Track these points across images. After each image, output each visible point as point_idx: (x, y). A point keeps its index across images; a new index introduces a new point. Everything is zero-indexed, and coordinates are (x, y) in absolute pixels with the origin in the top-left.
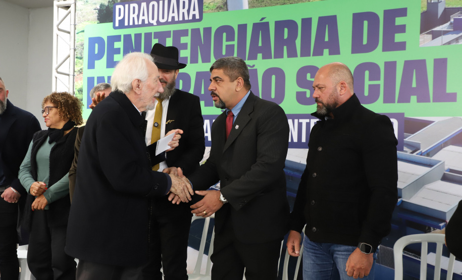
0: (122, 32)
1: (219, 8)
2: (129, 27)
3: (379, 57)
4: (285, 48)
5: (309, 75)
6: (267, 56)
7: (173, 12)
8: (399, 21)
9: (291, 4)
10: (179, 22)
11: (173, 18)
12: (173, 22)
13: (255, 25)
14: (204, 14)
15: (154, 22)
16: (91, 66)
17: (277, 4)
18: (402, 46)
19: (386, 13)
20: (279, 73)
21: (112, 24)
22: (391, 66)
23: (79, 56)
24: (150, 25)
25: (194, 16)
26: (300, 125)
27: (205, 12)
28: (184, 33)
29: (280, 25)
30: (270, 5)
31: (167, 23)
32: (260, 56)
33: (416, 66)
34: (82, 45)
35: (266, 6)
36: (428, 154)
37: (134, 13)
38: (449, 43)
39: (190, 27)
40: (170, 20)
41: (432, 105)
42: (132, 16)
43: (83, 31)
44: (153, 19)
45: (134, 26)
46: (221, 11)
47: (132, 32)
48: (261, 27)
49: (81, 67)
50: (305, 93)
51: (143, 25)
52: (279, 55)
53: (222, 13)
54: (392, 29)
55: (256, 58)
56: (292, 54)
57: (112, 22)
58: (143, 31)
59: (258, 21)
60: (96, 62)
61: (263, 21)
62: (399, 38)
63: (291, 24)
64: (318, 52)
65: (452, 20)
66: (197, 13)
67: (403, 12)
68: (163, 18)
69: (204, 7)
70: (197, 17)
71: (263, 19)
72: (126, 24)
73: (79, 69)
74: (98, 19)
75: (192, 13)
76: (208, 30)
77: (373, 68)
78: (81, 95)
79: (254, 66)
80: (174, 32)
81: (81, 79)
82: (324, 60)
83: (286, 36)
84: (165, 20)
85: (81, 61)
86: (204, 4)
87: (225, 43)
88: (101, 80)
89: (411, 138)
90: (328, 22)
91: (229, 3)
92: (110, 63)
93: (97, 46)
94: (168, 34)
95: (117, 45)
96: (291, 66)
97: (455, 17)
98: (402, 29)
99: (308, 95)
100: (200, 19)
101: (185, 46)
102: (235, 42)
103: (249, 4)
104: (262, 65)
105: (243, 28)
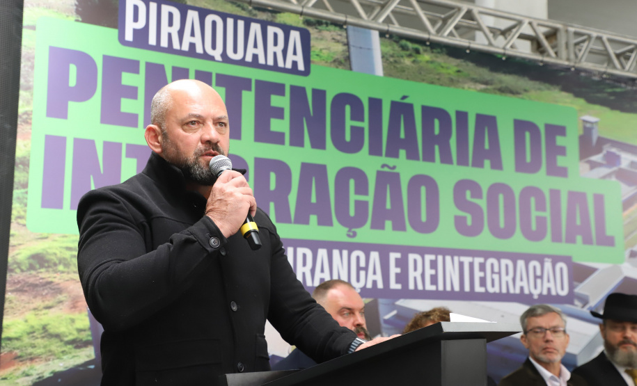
0: (143, 56)
1: (338, 63)
2: (158, 48)
3: (542, 180)
4: (437, 148)
5: (468, 193)
6: (412, 155)
7: (255, 46)
8: (560, 141)
9: (441, 85)
10: (265, 67)
11: (255, 57)
12: (255, 63)
13: (394, 105)
14: (312, 66)
15: (217, 55)
17: (423, 80)
18: (563, 172)
19: (548, 127)
20: (430, 183)
21: (115, 32)
24: (205, 56)
25: (295, 63)
26: (461, 264)
27: (314, 62)
28: (279, 89)
29: (429, 112)
30: (414, 79)
31: (242, 62)
32: (402, 153)
33: (577, 198)
35: (408, 79)
37: (171, 24)
38: (604, 177)
39: (289, 80)
40: (249, 59)
41: (595, 249)
42: (165, 29)
43: (33, 28)
44: (214, 47)
45: (170, 50)
46: (340, 67)
48: (402, 109)
50: (465, 218)
51: (192, 51)
52: (429, 157)
53: (341, 72)
54: (555, 151)
55: (396, 156)
56: (446, 159)
57: (115, 27)
58: (192, 64)
59: (398, 99)
60: (73, 106)
61: (406, 101)
63: (441, 114)
64: (478, 163)
65: (604, 152)
66: (299, 58)
67: (561, 130)
68: (235, 51)
69: (312, 53)
70: (301, 67)
71: (404, 97)
72: (152, 41)
74: (78, 12)
75: (290, 57)
76: (319, 95)
77: (537, 193)
78: (26, 174)
79: (394, 167)
80: (258, 82)
81: (25, 137)
82: (485, 176)
83: (437, 131)
84: (239, 56)
86: (312, 49)
87: (349, 123)
88: (84, 146)
89: (581, 289)
90: (487, 123)
91: (353, 59)
92: (111, 114)
93: (73, 69)
94: (245, 83)
95: (128, 79)
96: (446, 175)
97: (607, 148)
98: (562, 151)
99: (469, 222)
100: (306, 72)
101: (279, 113)
102: (365, 125)
103: (384, 69)
104: (406, 168)
105: (376, 104)
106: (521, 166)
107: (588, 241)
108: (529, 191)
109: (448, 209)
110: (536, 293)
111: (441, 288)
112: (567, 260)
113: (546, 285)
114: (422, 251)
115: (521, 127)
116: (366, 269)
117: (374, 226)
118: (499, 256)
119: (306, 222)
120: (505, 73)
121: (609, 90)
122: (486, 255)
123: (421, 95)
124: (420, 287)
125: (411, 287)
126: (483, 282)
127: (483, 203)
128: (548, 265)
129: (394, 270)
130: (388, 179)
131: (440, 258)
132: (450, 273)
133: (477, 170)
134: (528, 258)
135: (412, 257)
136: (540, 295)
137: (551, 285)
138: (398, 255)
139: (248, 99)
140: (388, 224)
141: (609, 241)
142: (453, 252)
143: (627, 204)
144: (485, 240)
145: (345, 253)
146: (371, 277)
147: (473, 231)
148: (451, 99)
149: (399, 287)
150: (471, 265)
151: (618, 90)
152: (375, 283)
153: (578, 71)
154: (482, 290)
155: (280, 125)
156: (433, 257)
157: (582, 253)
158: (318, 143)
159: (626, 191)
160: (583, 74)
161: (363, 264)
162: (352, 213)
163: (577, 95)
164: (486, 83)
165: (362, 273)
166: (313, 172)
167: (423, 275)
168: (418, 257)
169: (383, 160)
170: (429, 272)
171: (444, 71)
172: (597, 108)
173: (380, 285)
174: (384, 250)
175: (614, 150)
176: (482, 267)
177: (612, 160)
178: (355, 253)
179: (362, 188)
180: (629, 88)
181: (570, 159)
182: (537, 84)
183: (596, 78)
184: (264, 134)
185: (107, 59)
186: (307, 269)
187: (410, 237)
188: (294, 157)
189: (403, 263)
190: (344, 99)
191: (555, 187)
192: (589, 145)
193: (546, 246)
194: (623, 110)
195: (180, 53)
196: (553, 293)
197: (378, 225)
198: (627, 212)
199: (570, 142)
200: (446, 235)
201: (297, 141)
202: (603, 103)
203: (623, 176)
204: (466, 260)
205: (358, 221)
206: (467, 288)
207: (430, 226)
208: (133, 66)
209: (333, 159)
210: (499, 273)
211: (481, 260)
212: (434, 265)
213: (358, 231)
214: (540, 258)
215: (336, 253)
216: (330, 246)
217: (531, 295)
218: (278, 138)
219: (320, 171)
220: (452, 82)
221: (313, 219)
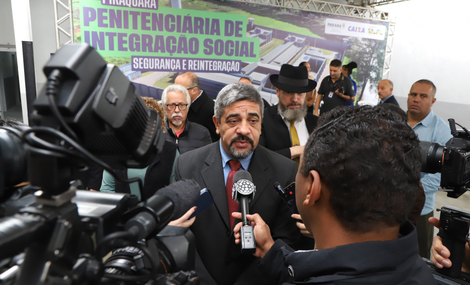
0: (108, 8)
1: (167, 5)
2: (112, 5)
3: (233, 38)
4: (199, 29)
5: (208, 43)
6: (191, 32)
7: (141, 2)
8: (240, 26)
9: (201, 10)
10: (144, 8)
11: (141, 5)
12: (141, 7)
13: (185, 17)
14: (159, 7)
15: (129, 5)
16: (86, 24)
17: (195, 9)
18: (241, 36)
19: (236, 22)
20: (197, 41)
22: (237, 42)
23: (76, 17)
24: (126, 6)
25: (153, 6)
26: (205, 63)
28: (148, 14)
29: (197, 19)
30: (192, 9)
31: (137, 7)
32: (187, 31)
33: (245, 43)
34: (78, 11)
35: (190, 9)
36: (248, 75)
38: (254, 37)
39: (151, 12)
40: (139, 6)
41: (249, 58)
43: (78, 2)
44: (128, 3)
45: (116, 5)
47: (116, 9)
48: (188, 18)
49: (79, 24)
50: (207, 50)
51: (122, 5)
52: (196, 32)
53: (169, 8)
54: (238, 29)
55: (185, 32)
56: (202, 32)
58: (123, 9)
59: (186, 15)
60: (90, 23)
62: (240, 32)
63: (201, 19)
64: (212, 33)
66: (155, 5)
67: (241, 23)
68: (135, 4)
69: (159, 3)
70: (155, 7)
71: (188, 15)
72: (111, 3)
73: (77, 25)
75: (152, 5)
76: (161, 15)
77: (231, 42)
78: (80, 41)
79: (185, 36)
80: (142, 13)
81: (79, 31)
82: (214, 38)
83: (199, 24)
85: (78, 20)
87: (170, 23)
88: (94, 33)
89: (243, 69)
90: (216, 21)
91: (172, 4)
92: (101, 24)
93: (90, 13)
94: (138, 13)
95: (104, 14)
96: (201, 38)
97: (256, 28)
98: (241, 29)
99: (208, 51)
100: (157, 9)
101: (149, 21)
102: (176, 23)
103: (182, 6)
104: (188, 36)
105: (179, 17)
106: (227, 34)
107: (247, 56)
108: (228, 42)
109: (202, 47)
110: (228, 71)
111: (198, 69)
112: (240, 61)
113: (232, 68)
114: (193, 59)
115: (227, 22)
116: (175, 64)
117: (178, 53)
118: (217, 60)
119: (157, 52)
120: (223, 5)
121: (259, 10)
122: (213, 60)
123: (194, 14)
124: (192, 69)
125: (189, 69)
126: (212, 68)
127: (213, 45)
128: (233, 63)
129: (184, 65)
130: (183, 39)
131: (198, 61)
132: (202, 65)
133: (212, 36)
134: (227, 61)
135: (189, 61)
136: (230, 71)
137: (234, 68)
138: (185, 60)
139: (139, 18)
140: (183, 52)
141: (254, 56)
142: (203, 59)
143: (261, 45)
144: (214, 56)
145: (169, 60)
146: (177, 66)
147: (210, 53)
148: (203, 15)
149: (185, 69)
150: (208, 63)
151: (262, 10)
152: (178, 68)
153: (248, 4)
154: (211, 70)
155: (149, 25)
156: (196, 61)
157: (244, 59)
158: (161, 29)
159: (262, 41)
160: (250, 5)
161: (174, 63)
162: (171, 49)
163: (247, 12)
164: (216, 9)
165: (174, 65)
166: (159, 38)
167: (193, 66)
168: (192, 61)
169: (181, 33)
170: (195, 65)
171: (202, 6)
172: (254, 15)
173: (180, 68)
174: (181, 59)
175: (259, 29)
176: (212, 64)
177: (258, 31)
178: (172, 60)
179: (174, 42)
180: (266, 9)
181: (244, 32)
182: (234, 9)
183: (255, 6)
184: (144, 27)
185: (98, 9)
186: (158, 64)
187: (189, 55)
188: (153, 34)
189: (187, 63)
190: (168, 16)
191: (237, 40)
192: (250, 27)
193: (233, 57)
194: (263, 16)
195: (119, 6)
196: (234, 70)
197: (179, 52)
198: (261, 47)
199: (244, 27)
200: (201, 54)
201: (154, 29)
202: (256, 14)
203: (261, 37)
204: (207, 62)
205: (174, 51)
206: (207, 69)
207: (196, 52)
208: (105, 11)
209: (165, 34)
210: (217, 65)
211: (212, 61)
212: (196, 63)
213: (173, 54)
214: (231, 61)
215: (166, 60)
216: (165, 58)
217: (227, 71)
218: (148, 29)
219: (161, 37)
220: (204, 9)
221: (160, 51)
